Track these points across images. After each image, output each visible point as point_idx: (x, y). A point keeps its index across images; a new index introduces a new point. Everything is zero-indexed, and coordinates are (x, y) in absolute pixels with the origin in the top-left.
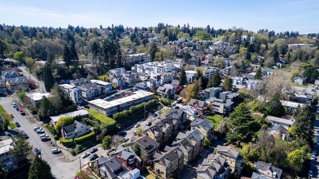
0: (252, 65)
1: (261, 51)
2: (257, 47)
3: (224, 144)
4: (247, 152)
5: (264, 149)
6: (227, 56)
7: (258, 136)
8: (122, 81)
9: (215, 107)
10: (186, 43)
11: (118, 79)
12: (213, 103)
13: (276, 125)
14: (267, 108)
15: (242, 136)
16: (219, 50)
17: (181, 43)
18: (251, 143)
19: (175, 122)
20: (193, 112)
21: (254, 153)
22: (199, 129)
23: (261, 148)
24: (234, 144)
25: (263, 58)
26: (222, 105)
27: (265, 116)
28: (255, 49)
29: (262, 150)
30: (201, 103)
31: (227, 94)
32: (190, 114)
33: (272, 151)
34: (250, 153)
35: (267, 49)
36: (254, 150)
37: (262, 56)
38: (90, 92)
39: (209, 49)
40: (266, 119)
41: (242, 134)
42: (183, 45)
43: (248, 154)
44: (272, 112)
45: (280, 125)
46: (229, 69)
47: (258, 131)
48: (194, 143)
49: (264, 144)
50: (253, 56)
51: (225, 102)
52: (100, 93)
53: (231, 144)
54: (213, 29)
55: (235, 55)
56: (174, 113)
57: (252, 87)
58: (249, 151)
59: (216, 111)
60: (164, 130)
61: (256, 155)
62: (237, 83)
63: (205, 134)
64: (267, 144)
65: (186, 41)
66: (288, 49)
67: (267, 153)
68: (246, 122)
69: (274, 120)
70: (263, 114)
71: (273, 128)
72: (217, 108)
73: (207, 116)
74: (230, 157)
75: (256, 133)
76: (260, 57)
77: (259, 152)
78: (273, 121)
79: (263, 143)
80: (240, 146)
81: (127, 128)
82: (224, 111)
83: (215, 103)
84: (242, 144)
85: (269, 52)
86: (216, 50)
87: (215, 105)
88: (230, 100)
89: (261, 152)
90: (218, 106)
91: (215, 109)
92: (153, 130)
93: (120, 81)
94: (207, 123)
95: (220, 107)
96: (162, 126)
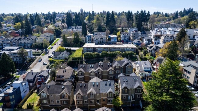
9: (186, 73)
12: (184, 67)
20: (143, 68)
26: (193, 72)
32: (140, 69)
72: (188, 75)
82: (194, 82)
83: (189, 69)
87: (186, 71)
90: (189, 73)
91: (186, 76)
92: (81, 67)
93: (124, 36)
94: (135, 81)
95: (191, 74)
96: (93, 67)
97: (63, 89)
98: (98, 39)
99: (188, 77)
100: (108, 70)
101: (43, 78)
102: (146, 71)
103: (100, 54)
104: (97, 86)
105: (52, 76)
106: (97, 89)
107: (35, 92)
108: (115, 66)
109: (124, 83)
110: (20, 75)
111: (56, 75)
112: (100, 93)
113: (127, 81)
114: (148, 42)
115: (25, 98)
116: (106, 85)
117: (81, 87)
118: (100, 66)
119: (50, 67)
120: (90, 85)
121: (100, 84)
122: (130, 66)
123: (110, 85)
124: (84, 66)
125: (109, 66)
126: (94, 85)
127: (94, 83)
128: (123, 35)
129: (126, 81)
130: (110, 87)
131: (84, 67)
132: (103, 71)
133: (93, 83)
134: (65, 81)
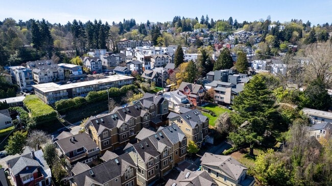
0: (280, 54)
1: (293, 39)
2: (289, 35)
3: (225, 151)
4: (264, 168)
5: (299, 163)
6: (249, 45)
7: (287, 138)
8: (96, 63)
9: (218, 95)
10: (202, 34)
11: (92, 60)
12: (216, 89)
13: (319, 122)
14: (302, 97)
15: (255, 137)
16: (240, 40)
17: (196, 34)
18: (272, 150)
19: (143, 113)
20: (180, 100)
21: (277, 171)
22: (179, 124)
23: (291, 162)
24: (243, 152)
25: (296, 46)
26: (228, 91)
27: (300, 108)
28: (286, 37)
29: (295, 164)
30: (196, 87)
31: (239, 77)
32: (176, 103)
33: (316, 167)
34: (269, 170)
35: (301, 37)
36: (279, 164)
37: (295, 44)
38: (46, 75)
39: (229, 39)
40: (300, 113)
41: (255, 134)
42: (198, 35)
43: (265, 171)
44: (311, 103)
45: (326, 122)
46: (250, 57)
47: (287, 130)
48: (161, 147)
49: (298, 154)
50: (283, 45)
51: (234, 87)
52: (61, 78)
53: (237, 153)
54: (236, 20)
55: (259, 44)
56: (147, 99)
57: (279, 71)
58: (267, 166)
59: (220, 100)
60: (120, 123)
61: (282, 174)
62: (259, 68)
63: (190, 134)
64: (305, 153)
65: (202, 31)
66: (329, 37)
67: (306, 173)
68: (262, 111)
69: (316, 115)
70: (296, 106)
71: (315, 127)
72: (222, 95)
73: (204, 107)
74: (226, 178)
75: (283, 134)
76: (292, 46)
77: (288, 168)
78: (313, 116)
79: (297, 150)
80: (252, 156)
81: (77, 123)
82: (231, 100)
83: (219, 89)
84: (256, 152)
85: (303, 39)
86: (236, 39)
87: (217, 92)
88: (243, 84)
89: (292, 168)
90: (223, 93)
91: (218, 97)
92: (99, 124)
93: (94, 63)
95: (226, 93)
96: (117, 118)
97: (119, 164)
98: (48, 74)
99: (221, 98)
100: (142, 116)
103: (87, 98)
106: (165, 141)
109: (190, 121)
112: (173, 144)
114: (138, 67)
117: (143, 148)
120: (154, 140)
121: (163, 133)
125: (138, 109)
128: (93, 61)
130: (178, 132)
133: (156, 136)
134: (89, 156)
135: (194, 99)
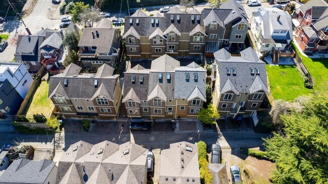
19: (197, 30)
92: (131, 24)
94: (253, 75)
96: (158, 25)
97: (96, 87)
100: (191, 34)
101: (52, 52)
102: (277, 40)
104: (169, 81)
105: (71, 49)
106: (167, 88)
107: (44, 80)
108: (209, 25)
109: (229, 80)
110: (10, 32)
111: (79, 45)
112: (175, 98)
113: (234, 75)
115: (27, 97)
116: (188, 80)
117: (134, 83)
118: (173, 22)
119: (66, 10)
120: (154, 81)
121: (174, 76)
122: (243, 25)
123: (196, 81)
124: (137, 22)
125: (193, 22)
126: (161, 81)
127: (162, 74)
129: (232, 75)
130: (197, 85)
131: (138, 24)
132: (179, 34)
133: (160, 76)
134: (99, 58)
135: (306, 39)
